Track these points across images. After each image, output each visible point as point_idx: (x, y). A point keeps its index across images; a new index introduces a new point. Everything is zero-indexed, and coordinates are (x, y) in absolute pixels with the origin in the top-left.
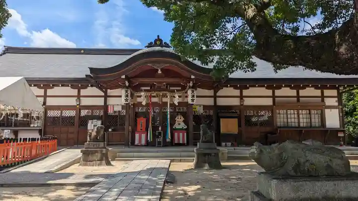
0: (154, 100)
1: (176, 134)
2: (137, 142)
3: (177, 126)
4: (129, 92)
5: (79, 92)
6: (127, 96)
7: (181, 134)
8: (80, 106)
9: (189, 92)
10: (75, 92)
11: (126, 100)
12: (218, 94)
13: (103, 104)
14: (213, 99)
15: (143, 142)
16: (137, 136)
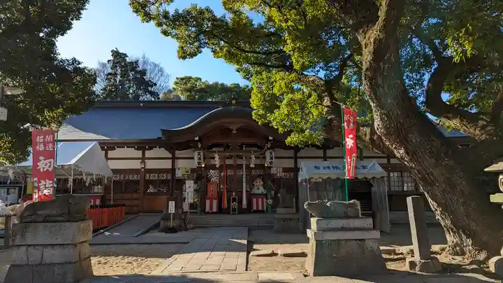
0: (229, 162)
1: (255, 200)
2: (207, 209)
3: (255, 191)
4: (202, 154)
5: (144, 154)
6: (200, 159)
7: (260, 200)
8: (145, 169)
9: (268, 154)
10: (139, 154)
11: (199, 163)
12: (298, 155)
13: (170, 167)
14: (293, 160)
15: (215, 209)
16: (208, 202)
